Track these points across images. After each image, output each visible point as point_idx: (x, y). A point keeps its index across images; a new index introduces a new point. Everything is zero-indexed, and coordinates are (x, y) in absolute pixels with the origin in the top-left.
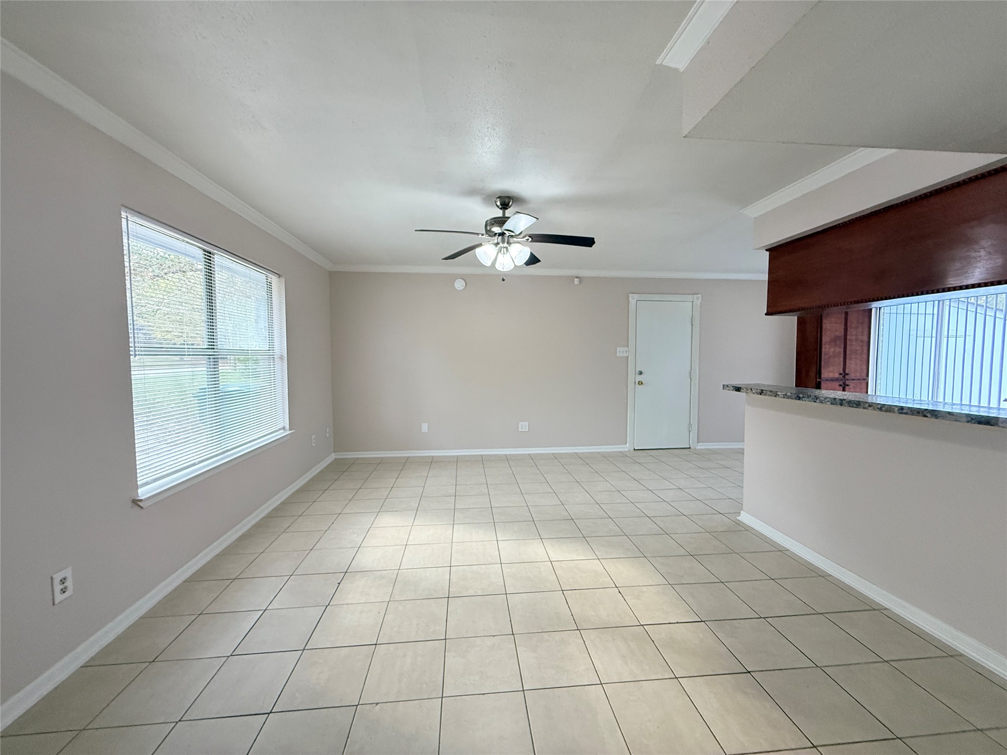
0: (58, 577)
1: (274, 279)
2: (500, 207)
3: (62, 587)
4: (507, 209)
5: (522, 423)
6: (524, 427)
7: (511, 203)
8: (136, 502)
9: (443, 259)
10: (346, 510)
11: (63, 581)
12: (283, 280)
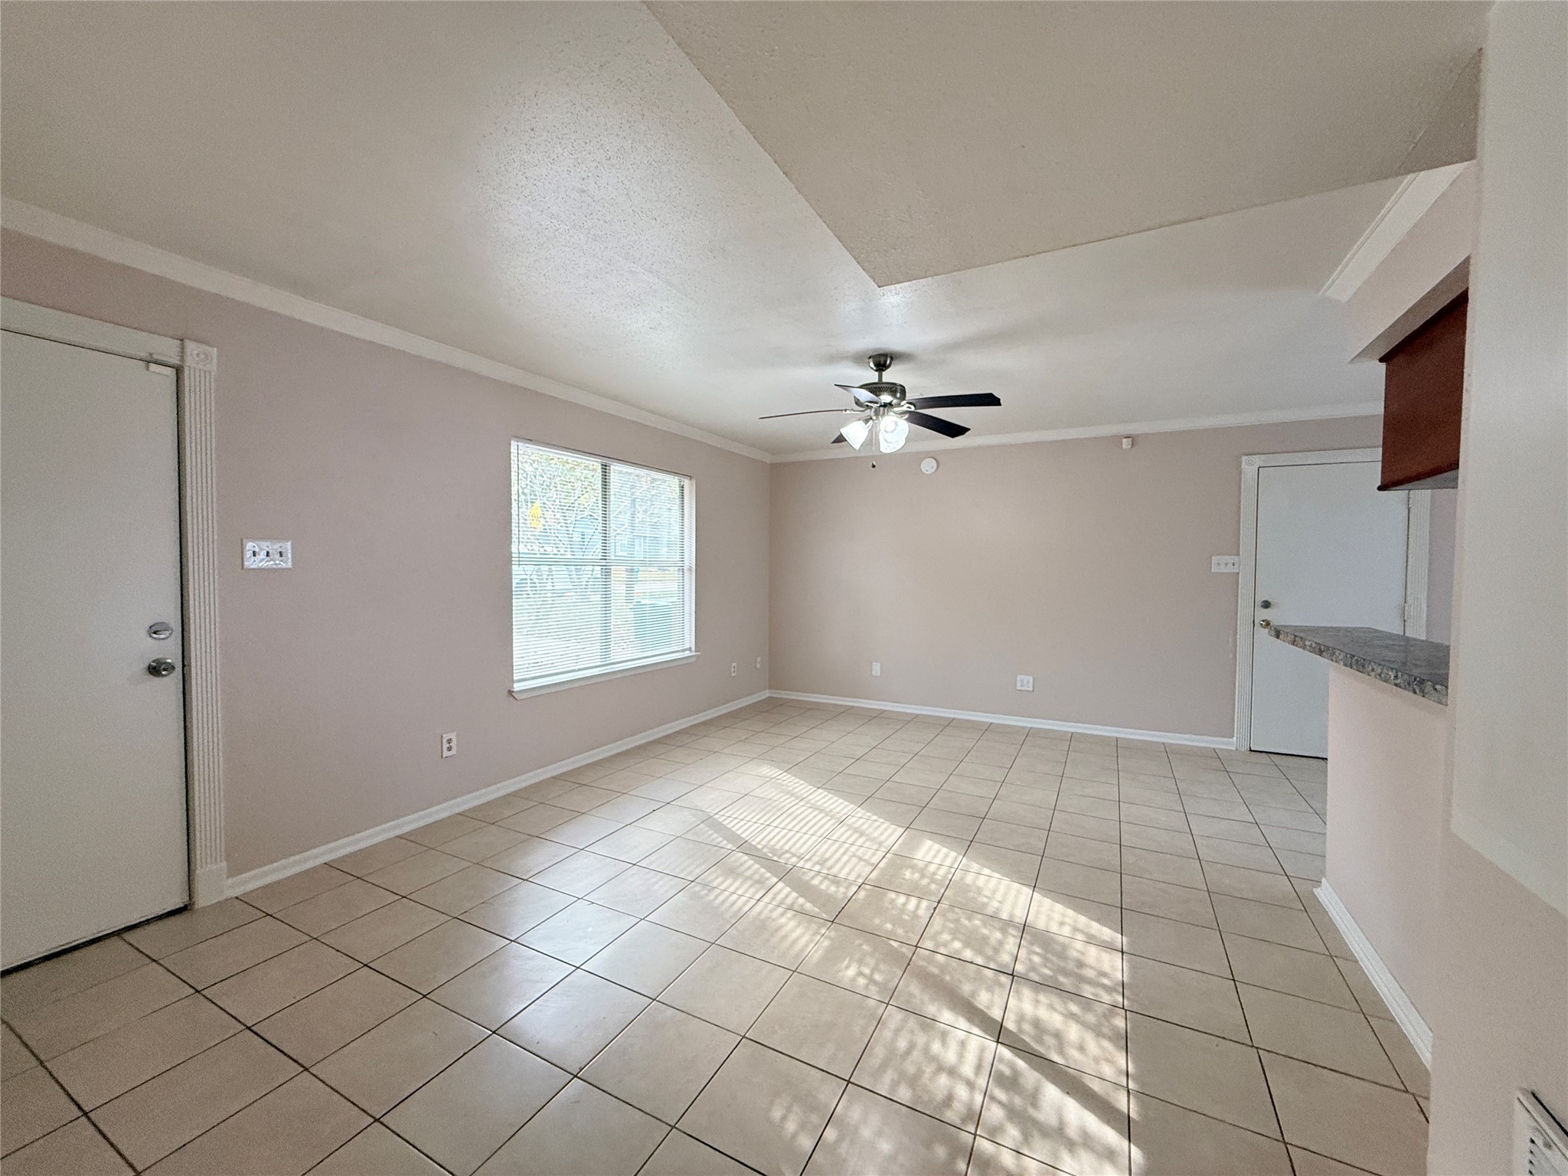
0: (446, 737)
1: (686, 482)
2: (875, 368)
3: (448, 745)
4: (884, 370)
5: (1023, 677)
6: (1025, 682)
7: (888, 362)
8: (510, 692)
9: (834, 442)
10: (725, 751)
11: (449, 741)
12: (694, 481)
